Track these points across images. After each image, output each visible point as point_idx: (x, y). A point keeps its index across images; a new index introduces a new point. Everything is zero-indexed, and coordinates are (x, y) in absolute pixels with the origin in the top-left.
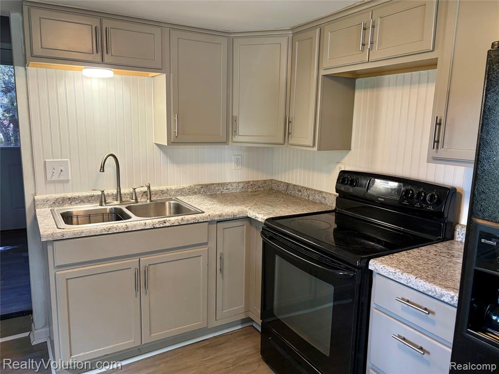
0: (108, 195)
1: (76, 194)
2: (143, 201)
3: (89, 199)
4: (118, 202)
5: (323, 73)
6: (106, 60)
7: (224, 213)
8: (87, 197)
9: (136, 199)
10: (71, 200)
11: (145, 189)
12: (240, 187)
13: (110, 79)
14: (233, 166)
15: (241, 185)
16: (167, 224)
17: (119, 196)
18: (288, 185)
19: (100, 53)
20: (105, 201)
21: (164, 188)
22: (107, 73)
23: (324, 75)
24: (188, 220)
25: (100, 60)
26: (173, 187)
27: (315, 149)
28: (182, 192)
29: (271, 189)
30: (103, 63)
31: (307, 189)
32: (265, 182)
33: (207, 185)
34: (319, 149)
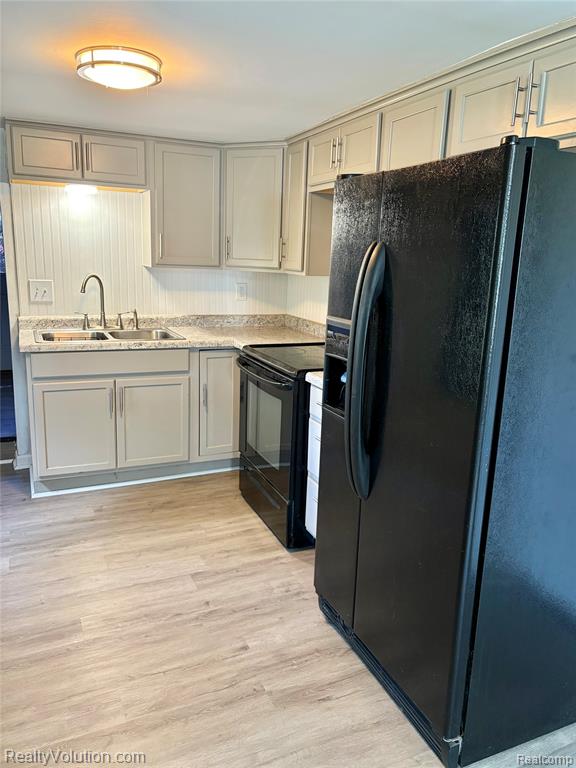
0: (92, 320)
1: (59, 317)
2: (128, 328)
3: (71, 323)
4: (102, 327)
5: (310, 190)
6: (86, 177)
7: (207, 341)
8: (70, 321)
9: (121, 326)
10: (54, 323)
11: (132, 316)
12: (244, 321)
13: (96, 196)
14: (237, 296)
15: (246, 319)
16: (143, 347)
17: (103, 321)
18: (298, 319)
19: (80, 169)
20: (88, 325)
21: (154, 316)
22: (92, 189)
23: (312, 193)
24: (166, 345)
25: (80, 176)
26: (164, 317)
27: (304, 274)
28: (174, 322)
29: (284, 326)
30: (83, 180)
31: (314, 323)
32: (276, 316)
33: (204, 317)
34: (308, 274)
